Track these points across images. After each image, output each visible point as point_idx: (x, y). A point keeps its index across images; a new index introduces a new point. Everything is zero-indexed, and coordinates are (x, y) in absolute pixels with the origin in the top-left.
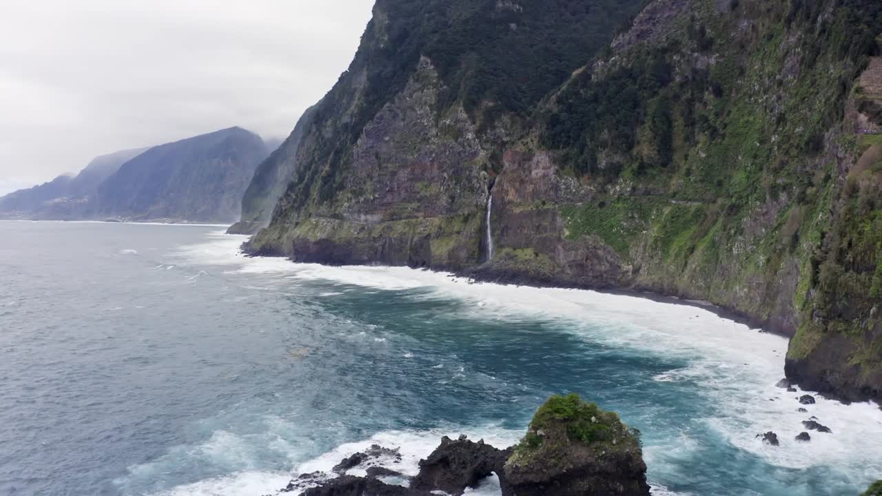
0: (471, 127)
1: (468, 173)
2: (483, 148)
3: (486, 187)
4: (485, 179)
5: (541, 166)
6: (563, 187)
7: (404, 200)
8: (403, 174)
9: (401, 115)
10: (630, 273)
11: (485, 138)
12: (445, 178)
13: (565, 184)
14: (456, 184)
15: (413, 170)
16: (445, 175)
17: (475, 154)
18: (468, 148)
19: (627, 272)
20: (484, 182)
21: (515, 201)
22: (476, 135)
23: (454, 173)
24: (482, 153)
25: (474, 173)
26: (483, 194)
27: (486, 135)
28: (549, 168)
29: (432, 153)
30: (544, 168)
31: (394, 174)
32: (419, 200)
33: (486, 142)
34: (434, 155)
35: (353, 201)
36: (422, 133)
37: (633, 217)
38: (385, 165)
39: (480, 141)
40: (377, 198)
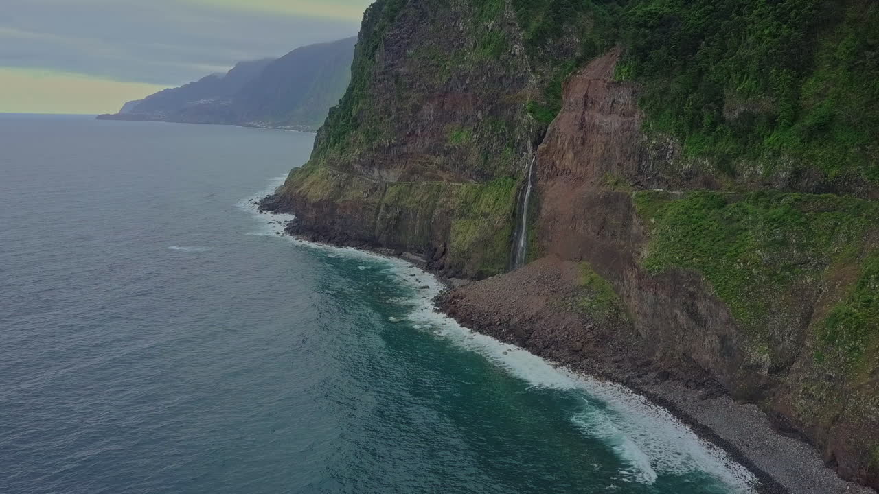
0: (521, 33)
1: (510, 113)
2: (534, 71)
3: (529, 142)
4: (529, 127)
5: (618, 108)
6: (654, 153)
7: (428, 151)
8: (429, 110)
9: (430, 13)
10: (765, 373)
11: (541, 53)
12: (479, 120)
13: (656, 148)
14: (492, 132)
15: (442, 105)
16: (479, 114)
17: (522, 81)
18: (512, 71)
19: (758, 366)
20: (528, 133)
21: (574, 170)
22: (526, 48)
23: (491, 111)
24: (533, 80)
25: (518, 116)
26: (525, 154)
27: (543, 48)
28: (632, 114)
29: (466, 76)
30: (622, 114)
31: (417, 108)
32: (446, 153)
33: (543, 60)
34: (468, 81)
35: (365, 147)
36: (456, 44)
37: (784, 243)
38: (405, 94)
39: (532, 59)
40: (394, 145)
